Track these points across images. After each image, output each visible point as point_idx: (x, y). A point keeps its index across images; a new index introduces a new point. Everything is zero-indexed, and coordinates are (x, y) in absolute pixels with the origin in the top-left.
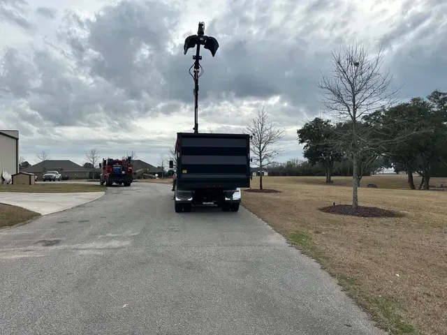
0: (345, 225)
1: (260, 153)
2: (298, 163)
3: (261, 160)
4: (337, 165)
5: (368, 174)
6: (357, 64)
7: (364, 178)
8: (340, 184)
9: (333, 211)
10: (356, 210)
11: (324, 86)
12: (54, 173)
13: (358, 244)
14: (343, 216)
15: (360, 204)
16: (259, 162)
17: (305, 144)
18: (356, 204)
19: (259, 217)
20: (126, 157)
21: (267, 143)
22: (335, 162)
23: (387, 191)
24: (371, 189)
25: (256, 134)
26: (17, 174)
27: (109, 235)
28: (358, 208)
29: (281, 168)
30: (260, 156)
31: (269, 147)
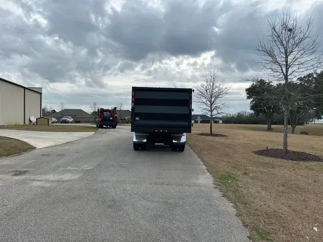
0: (273, 167)
1: (211, 105)
2: (247, 114)
3: (211, 111)
4: (276, 116)
5: (302, 124)
6: (290, 30)
7: (298, 127)
8: (278, 131)
9: (266, 154)
10: (285, 154)
11: (261, 49)
12: (68, 118)
13: (281, 188)
14: (273, 159)
15: (289, 148)
16: (210, 113)
17: (251, 100)
18: (286, 149)
19: (199, 157)
20: (113, 107)
21: (217, 97)
22: (275, 114)
23: (317, 138)
24: (303, 135)
25: (208, 91)
26: (41, 118)
27: (70, 168)
28: (287, 151)
29: (233, 117)
30: (211, 108)
31: (218, 101)
